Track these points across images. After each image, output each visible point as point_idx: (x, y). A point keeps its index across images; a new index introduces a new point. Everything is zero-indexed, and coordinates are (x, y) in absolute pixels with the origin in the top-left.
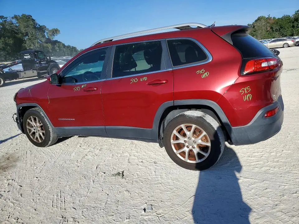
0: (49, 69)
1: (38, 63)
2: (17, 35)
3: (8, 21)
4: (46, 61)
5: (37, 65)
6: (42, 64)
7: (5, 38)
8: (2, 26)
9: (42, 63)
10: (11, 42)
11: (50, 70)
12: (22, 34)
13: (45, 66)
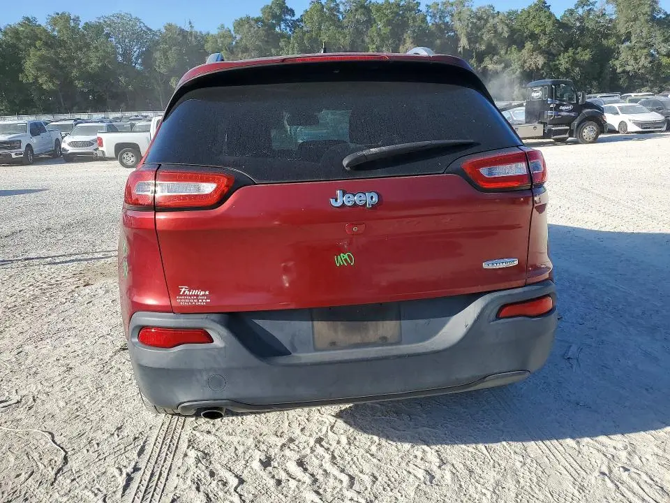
0: (576, 123)
1: (551, 109)
2: (604, 42)
3: (595, 9)
4: (573, 104)
5: (549, 113)
6: (562, 111)
7: (576, 49)
8: (580, 22)
9: (561, 108)
10: (587, 58)
11: (578, 126)
12: (618, 37)
13: (567, 116)
